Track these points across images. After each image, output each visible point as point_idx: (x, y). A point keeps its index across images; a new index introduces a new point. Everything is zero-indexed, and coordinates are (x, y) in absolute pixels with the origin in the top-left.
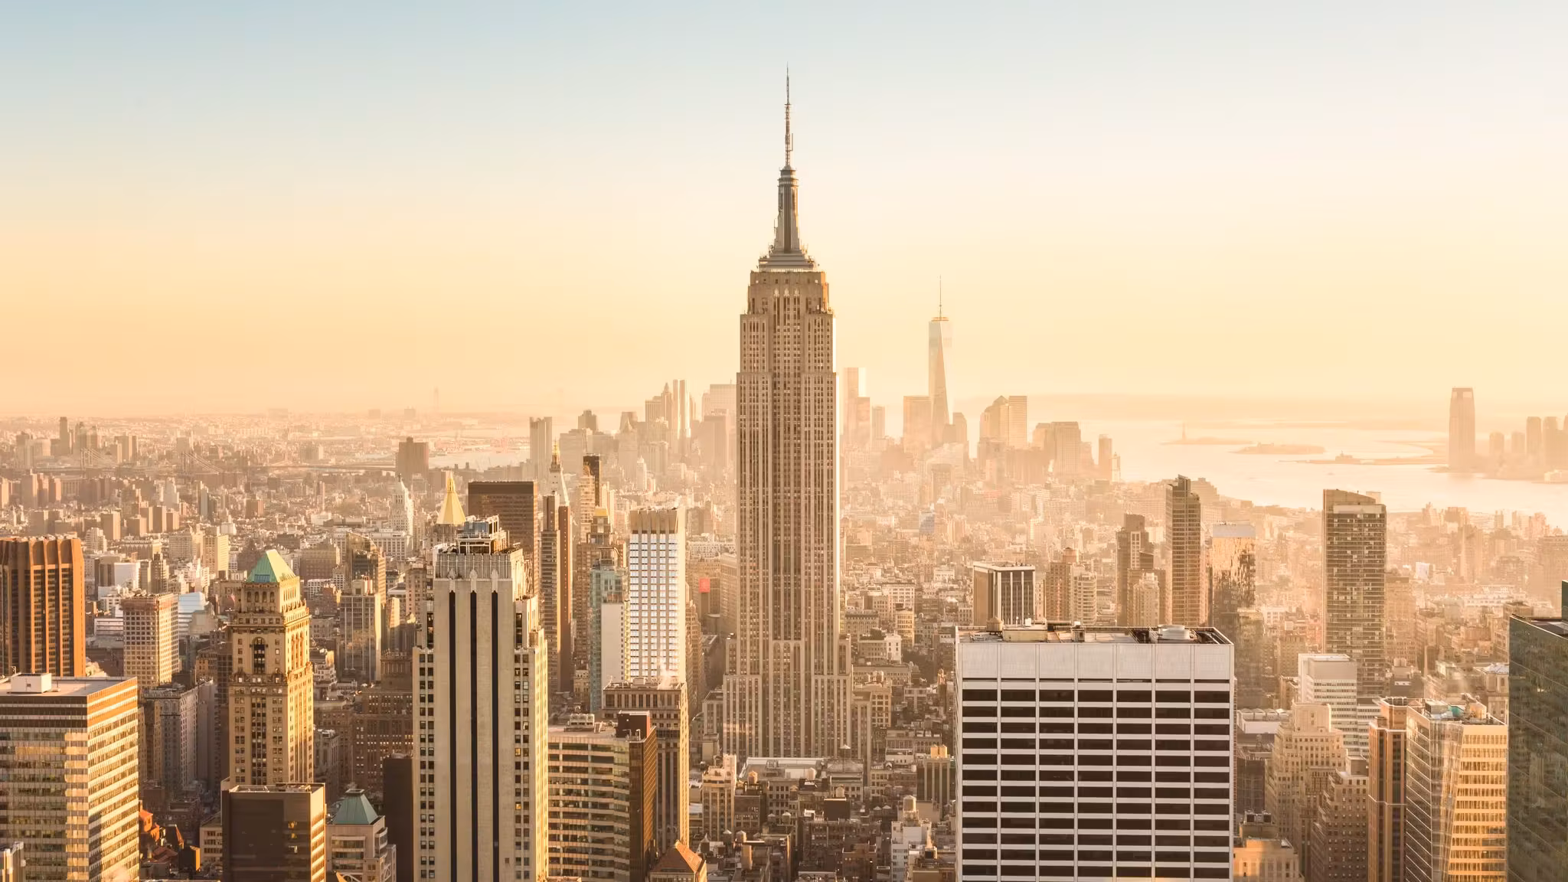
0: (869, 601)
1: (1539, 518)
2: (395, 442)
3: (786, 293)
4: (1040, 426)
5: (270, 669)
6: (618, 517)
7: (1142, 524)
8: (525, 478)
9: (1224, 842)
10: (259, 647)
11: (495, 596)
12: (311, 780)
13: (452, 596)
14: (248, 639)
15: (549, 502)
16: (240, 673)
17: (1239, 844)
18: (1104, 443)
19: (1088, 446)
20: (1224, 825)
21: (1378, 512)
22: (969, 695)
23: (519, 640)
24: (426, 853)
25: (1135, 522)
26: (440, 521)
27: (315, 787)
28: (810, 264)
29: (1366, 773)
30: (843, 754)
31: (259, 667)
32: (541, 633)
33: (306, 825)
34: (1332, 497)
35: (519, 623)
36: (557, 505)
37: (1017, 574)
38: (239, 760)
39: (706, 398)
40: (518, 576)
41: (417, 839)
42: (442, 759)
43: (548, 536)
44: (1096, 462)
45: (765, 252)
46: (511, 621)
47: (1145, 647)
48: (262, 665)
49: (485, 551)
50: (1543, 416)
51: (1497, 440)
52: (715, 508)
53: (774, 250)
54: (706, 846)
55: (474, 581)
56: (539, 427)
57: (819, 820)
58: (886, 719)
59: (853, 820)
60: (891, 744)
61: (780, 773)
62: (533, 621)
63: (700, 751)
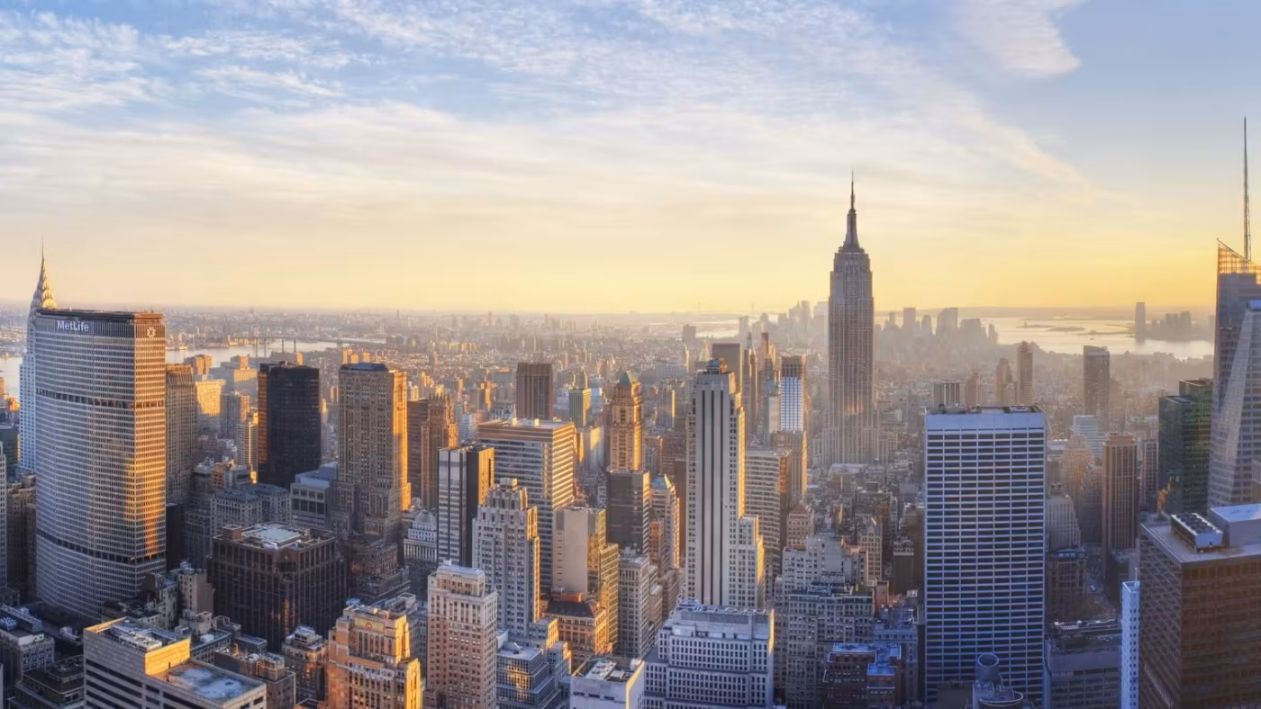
0: (888, 396)
1: (1171, 355)
2: (682, 326)
3: (851, 263)
4: (963, 321)
5: (628, 421)
6: (777, 360)
7: (1007, 362)
8: (737, 342)
9: (1041, 497)
10: (623, 412)
11: (722, 392)
12: (644, 469)
13: (704, 392)
14: (618, 408)
15: (746, 353)
16: (615, 422)
17: (1047, 497)
18: (991, 327)
19: (984, 329)
20: (1041, 490)
21: (1106, 354)
22: (931, 437)
23: (732, 412)
24: (692, 502)
25: (1004, 361)
26: (700, 359)
27: (645, 472)
28: (862, 251)
29: (1101, 464)
30: (875, 462)
31: (623, 420)
32: (742, 409)
33: (641, 488)
34: (1087, 349)
35: (732, 403)
36: (750, 353)
37: (953, 384)
38: (614, 458)
39: (816, 308)
40: (732, 385)
41: (688, 496)
42: (698, 462)
43: (746, 368)
44: (988, 335)
45: (842, 245)
46: (729, 402)
47: (1007, 415)
48: (624, 419)
49: (717, 373)
50: (1172, 313)
51: (1154, 322)
52: (819, 356)
53: (846, 243)
54: (814, 503)
55: (713, 386)
56: (743, 320)
57: (864, 492)
58: (896, 447)
59: (880, 492)
60: (897, 458)
61: (846, 471)
62: (738, 404)
63: (812, 462)
